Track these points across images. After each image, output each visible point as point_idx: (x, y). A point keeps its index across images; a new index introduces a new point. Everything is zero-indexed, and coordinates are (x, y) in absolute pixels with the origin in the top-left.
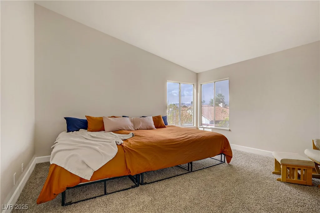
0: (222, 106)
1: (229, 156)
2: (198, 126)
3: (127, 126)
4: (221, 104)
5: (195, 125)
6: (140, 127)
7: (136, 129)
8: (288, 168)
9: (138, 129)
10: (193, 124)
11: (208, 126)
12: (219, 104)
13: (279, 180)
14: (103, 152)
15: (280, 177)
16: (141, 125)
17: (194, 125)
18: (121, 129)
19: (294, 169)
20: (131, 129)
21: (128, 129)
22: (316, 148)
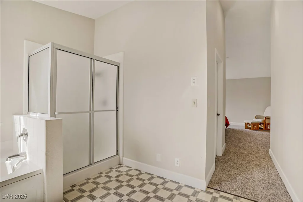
8: (253, 125)
13: (250, 130)
22: (256, 118)
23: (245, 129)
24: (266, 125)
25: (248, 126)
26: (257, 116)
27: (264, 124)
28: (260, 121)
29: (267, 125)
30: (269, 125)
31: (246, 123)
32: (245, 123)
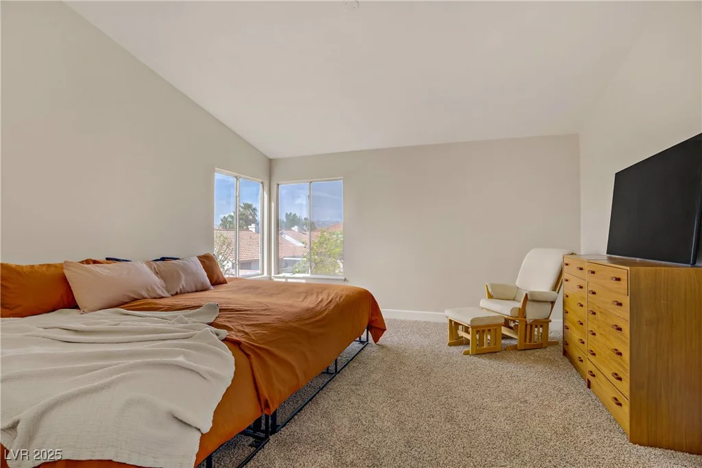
0: (254, 230)
1: (380, 329)
2: (273, 275)
3: (152, 288)
4: (253, 225)
5: (265, 274)
6: (183, 287)
7: (175, 293)
8: (478, 332)
9: (177, 294)
10: (259, 272)
11: (294, 274)
12: (249, 227)
13: (466, 353)
14: (208, 368)
15: (469, 348)
16: (183, 284)
17: (263, 274)
18: (136, 297)
19: (483, 331)
20: (163, 295)
21: (153, 295)
22: (490, 297)
23: (450, 345)
24: (526, 325)
25: (461, 333)
26: (493, 286)
27: (521, 327)
28: (505, 309)
29: (531, 326)
30: (536, 327)
31: (451, 321)
32: (448, 322)
